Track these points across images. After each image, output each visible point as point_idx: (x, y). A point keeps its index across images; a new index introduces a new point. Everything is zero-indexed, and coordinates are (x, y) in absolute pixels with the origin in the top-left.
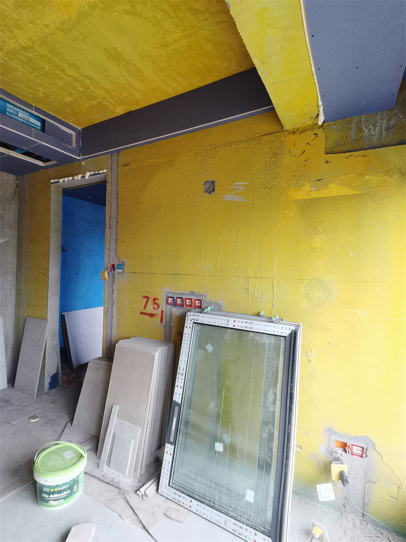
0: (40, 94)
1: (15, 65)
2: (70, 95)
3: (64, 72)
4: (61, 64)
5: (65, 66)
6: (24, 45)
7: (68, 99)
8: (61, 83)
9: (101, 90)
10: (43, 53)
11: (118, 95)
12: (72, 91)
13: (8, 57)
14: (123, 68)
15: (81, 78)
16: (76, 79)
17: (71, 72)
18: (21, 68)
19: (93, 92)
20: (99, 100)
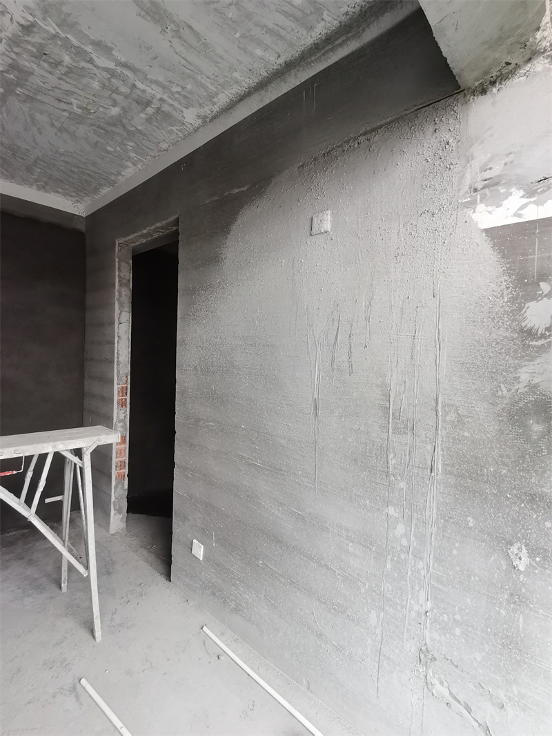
0: (75, 108)
1: (26, 64)
2: (115, 104)
3: (91, 61)
4: (82, 46)
5: (89, 49)
6: (23, 22)
7: (115, 111)
8: (96, 85)
9: (154, 86)
10: (54, 32)
11: (179, 89)
12: (114, 95)
13: (13, 51)
14: (173, 37)
15: (119, 69)
16: (113, 74)
17: (102, 61)
18: (35, 67)
19: (144, 91)
20: (156, 104)
